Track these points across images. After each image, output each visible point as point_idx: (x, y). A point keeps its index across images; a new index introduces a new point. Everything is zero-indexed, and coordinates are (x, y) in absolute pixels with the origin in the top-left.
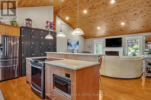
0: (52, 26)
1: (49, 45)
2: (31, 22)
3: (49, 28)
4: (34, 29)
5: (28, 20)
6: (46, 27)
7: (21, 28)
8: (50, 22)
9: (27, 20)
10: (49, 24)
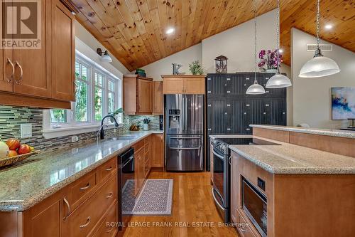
0: (274, 59)
1: (265, 109)
2: (225, 62)
3: (266, 66)
4: (232, 76)
5: (221, 58)
6: (260, 65)
7: (206, 78)
8: (269, 51)
9: (218, 59)
10: (265, 57)
